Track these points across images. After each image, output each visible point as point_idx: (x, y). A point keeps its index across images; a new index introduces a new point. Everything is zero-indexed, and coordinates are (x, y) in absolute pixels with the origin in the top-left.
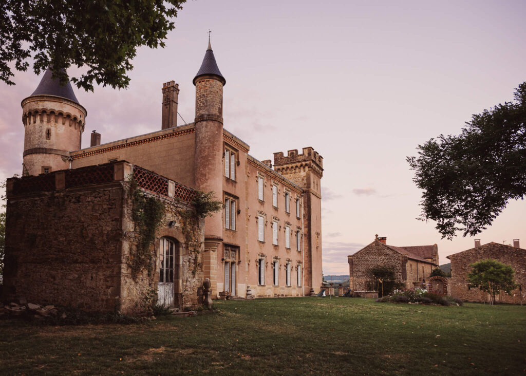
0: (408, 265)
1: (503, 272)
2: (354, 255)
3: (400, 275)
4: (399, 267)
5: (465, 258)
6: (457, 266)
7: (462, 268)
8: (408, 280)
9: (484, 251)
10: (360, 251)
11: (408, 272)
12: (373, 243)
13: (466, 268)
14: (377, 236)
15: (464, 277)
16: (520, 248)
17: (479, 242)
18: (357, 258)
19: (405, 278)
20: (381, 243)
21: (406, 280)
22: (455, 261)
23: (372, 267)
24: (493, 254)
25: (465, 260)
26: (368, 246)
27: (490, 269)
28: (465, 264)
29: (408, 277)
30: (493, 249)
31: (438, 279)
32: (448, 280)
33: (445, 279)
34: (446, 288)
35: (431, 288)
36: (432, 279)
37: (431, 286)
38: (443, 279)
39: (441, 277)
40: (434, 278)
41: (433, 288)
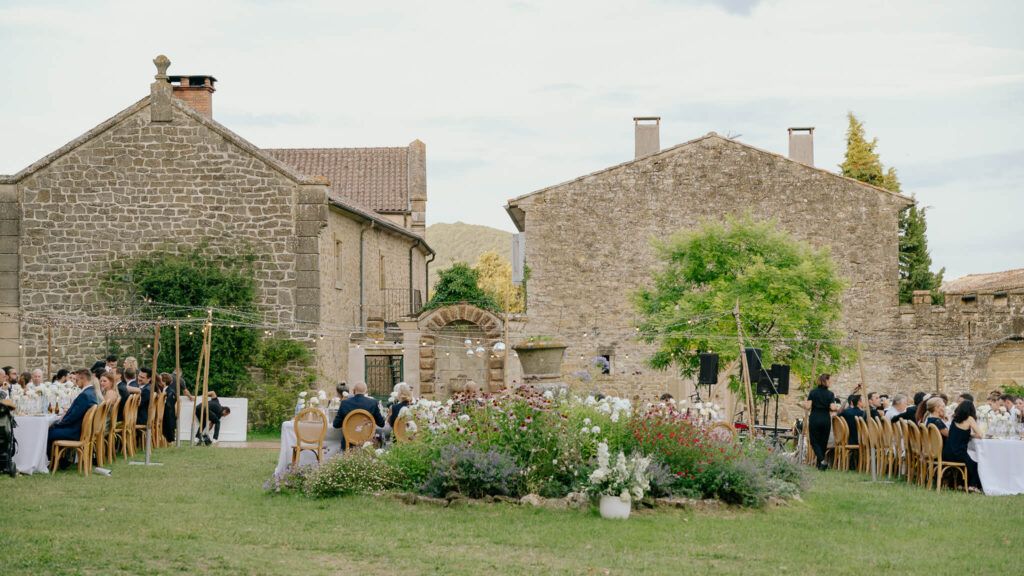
0: (324, 242)
1: (803, 284)
2: (24, 177)
3: (285, 299)
4: (281, 255)
5: (591, 212)
6: (554, 251)
7: (577, 264)
8: (324, 328)
9: (676, 176)
10: (61, 153)
11: (325, 281)
12: (142, 105)
13: (596, 263)
14: (162, 63)
15: (585, 308)
16: (817, 165)
17: (655, 130)
18: (44, 196)
19: (309, 312)
20: (185, 104)
21: (316, 323)
22: (546, 226)
23: (132, 251)
24: (712, 195)
25: (592, 224)
26: (112, 125)
27: (751, 270)
28: (589, 245)
29: (325, 313)
30: (714, 168)
31: (463, 322)
32: (512, 325)
33: (498, 322)
34: (502, 368)
35: (428, 367)
36: (434, 323)
37: (430, 360)
38: (489, 319)
39: (481, 311)
40: (444, 315)
41: (438, 369)
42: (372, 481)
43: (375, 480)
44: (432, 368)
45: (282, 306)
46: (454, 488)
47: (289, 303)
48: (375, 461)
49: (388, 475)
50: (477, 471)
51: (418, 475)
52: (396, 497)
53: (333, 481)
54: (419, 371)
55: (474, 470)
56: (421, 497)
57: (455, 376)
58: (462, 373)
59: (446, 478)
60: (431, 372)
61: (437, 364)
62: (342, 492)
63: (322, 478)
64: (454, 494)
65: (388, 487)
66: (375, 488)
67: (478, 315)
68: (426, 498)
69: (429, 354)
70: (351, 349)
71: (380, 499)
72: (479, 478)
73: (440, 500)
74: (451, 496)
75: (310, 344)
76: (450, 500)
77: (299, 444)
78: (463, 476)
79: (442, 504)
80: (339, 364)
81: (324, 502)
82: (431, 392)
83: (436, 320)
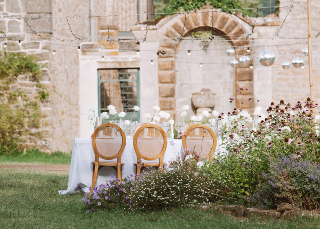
19: (40, 21)
21: (49, 33)
31: (206, 28)
32: (262, 30)
33: (247, 28)
34: (251, 79)
35: (169, 80)
36: (174, 30)
37: (170, 72)
38: (236, 24)
39: (227, 15)
40: (185, 21)
41: (178, 83)
42: (197, 194)
43: (200, 193)
44: (172, 82)
45: (10, 14)
46: (286, 200)
47: (18, 11)
48: (196, 174)
49: (212, 188)
50: (310, 181)
51: (242, 187)
52: (224, 209)
53: (158, 194)
54: (157, 85)
55: (307, 180)
56: (251, 209)
57: (198, 90)
58: (206, 87)
59: (279, 188)
60: (171, 86)
61: (178, 77)
62: (168, 205)
63: (147, 191)
64: (287, 206)
65: (213, 199)
66: (200, 201)
67: (224, 20)
68: (256, 209)
69: (170, 66)
70: (82, 63)
71: (208, 211)
72: (312, 189)
73: (272, 212)
74: (283, 207)
75: (41, 56)
76: (282, 212)
77: (97, 160)
78: (296, 185)
79: (274, 216)
80: (70, 80)
81: (153, 215)
82: (171, 109)
83: (176, 27)
